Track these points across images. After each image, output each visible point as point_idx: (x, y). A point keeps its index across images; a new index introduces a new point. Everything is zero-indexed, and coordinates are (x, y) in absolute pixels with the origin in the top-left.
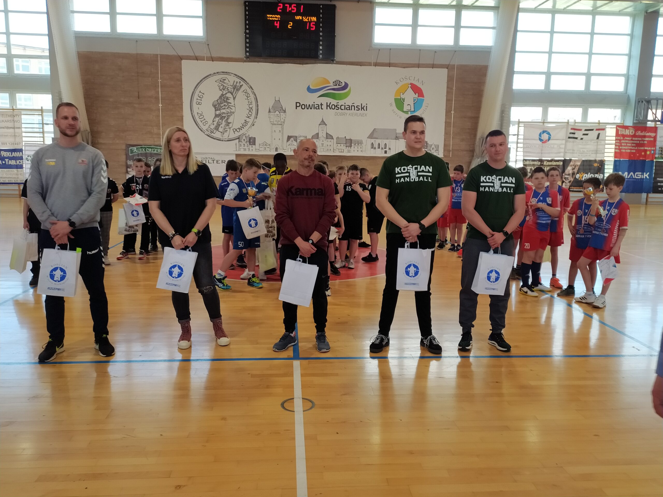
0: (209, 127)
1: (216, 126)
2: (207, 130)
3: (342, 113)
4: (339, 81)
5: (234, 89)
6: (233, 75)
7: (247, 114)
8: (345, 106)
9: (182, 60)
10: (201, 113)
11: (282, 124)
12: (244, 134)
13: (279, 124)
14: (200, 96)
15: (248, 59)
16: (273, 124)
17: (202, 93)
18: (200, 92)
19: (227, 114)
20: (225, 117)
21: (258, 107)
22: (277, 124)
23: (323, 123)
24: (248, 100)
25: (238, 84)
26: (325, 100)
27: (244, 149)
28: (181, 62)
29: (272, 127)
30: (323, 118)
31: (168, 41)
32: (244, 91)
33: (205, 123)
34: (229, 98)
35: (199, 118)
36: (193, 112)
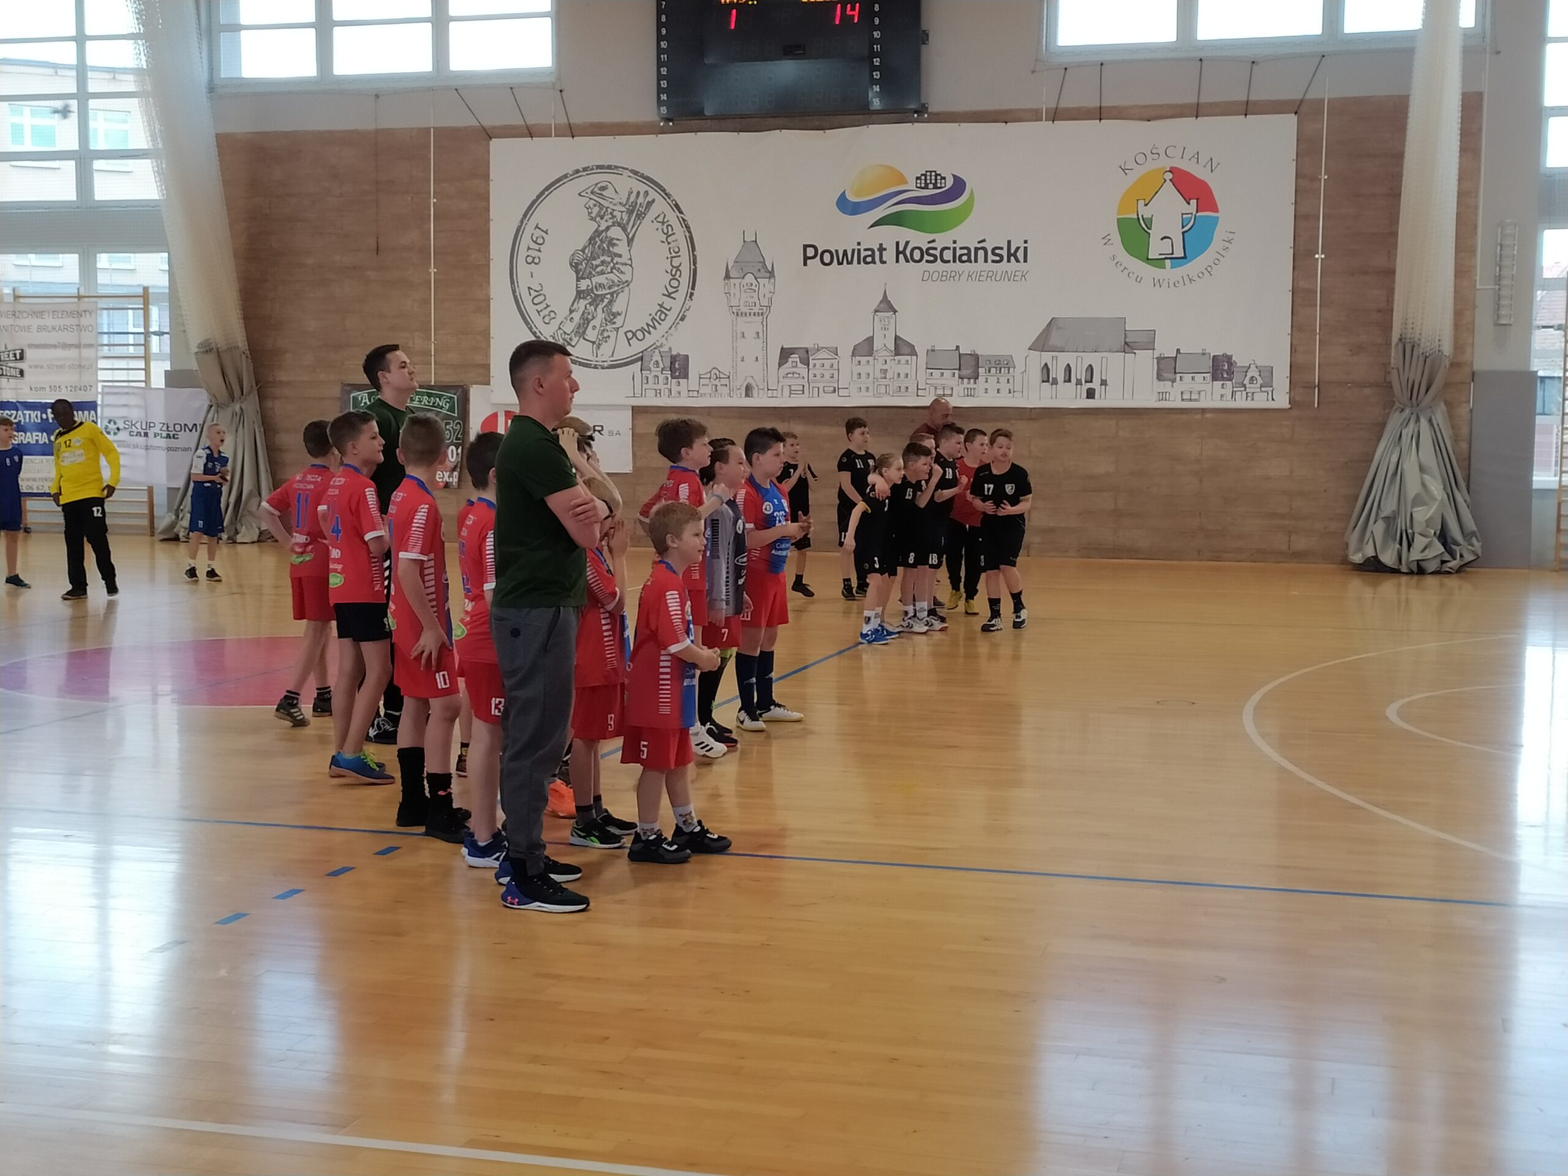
0: (560, 328)
1: (580, 324)
2: (554, 338)
3: (945, 274)
4: (936, 175)
5: (630, 212)
6: (626, 173)
7: (666, 287)
8: (955, 249)
9: (491, 138)
10: (539, 288)
11: (762, 313)
12: (655, 347)
13: (754, 315)
14: (537, 238)
15: (671, 124)
16: (737, 315)
17: (543, 231)
19: (610, 288)
20: (603, 296)
21: (695, 263)
22: (750, 314)
23: (886, 306)
24: (669, 243)
25: (641, 200)
26: (891, 235)
27: (656, 390)
28: (489, 145)
29: (735, 323)
30: (885, 291)
31: (456, 90)
32: (658, 220)
33: (549, 315)
34: (615, 241)
35: (534, 304)
36: (518, 286)
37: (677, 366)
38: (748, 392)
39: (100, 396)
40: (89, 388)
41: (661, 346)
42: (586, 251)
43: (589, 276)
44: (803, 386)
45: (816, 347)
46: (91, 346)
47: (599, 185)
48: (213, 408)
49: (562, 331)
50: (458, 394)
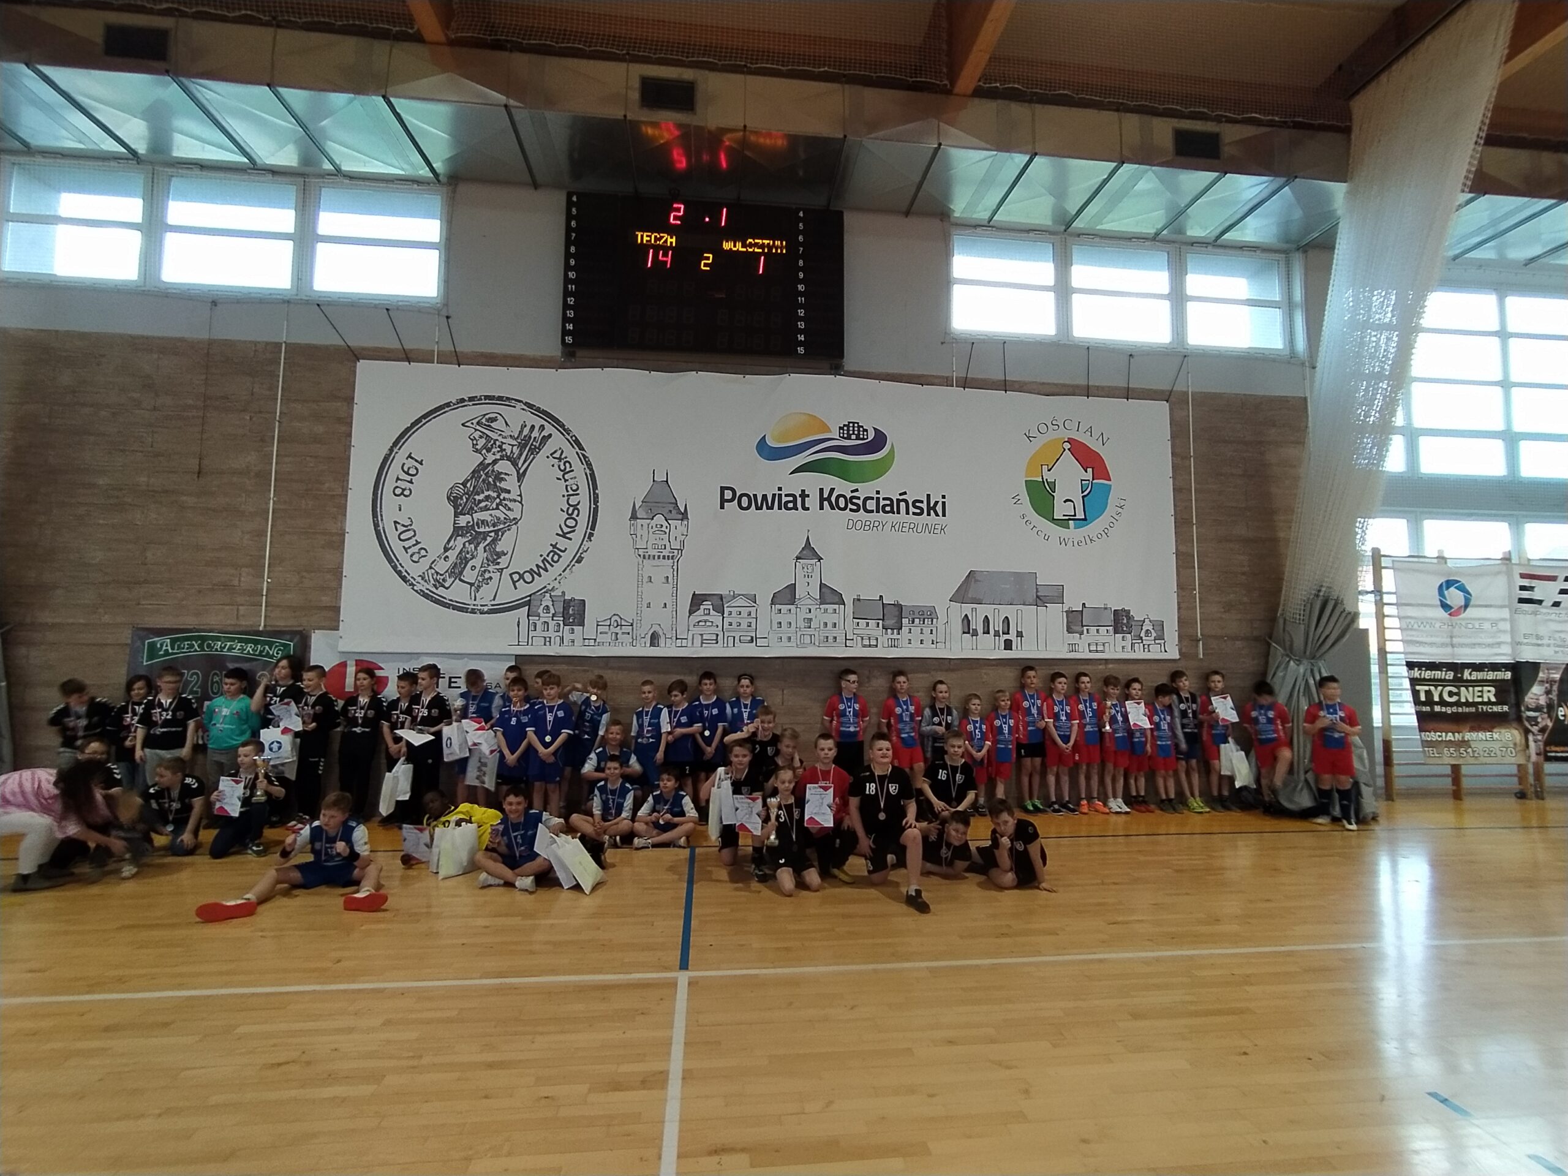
0: (431, 568)
1: (456, 564)
2: (423, 579)
3: (868, 523)
4: (859, 426)
5: (522, 447)
6: (520, 406)
7: (560, 526)
8: (878, 499)
9: (358, 359)
10: (408, 523)
11: (673, 558)
12: (546, 591)
14: (409, 468)
16: (645, 557)
17: (416, 461)
18: (410, 456)
19: (494, 525)
20: (485, 535)
21: (596, 502)
22: (659, 557)
23: (809, 552)
24: (566, 481)
25: (535, 434)
26: (814, 482)
27: (544, 637)
28: (355, 367)
29: (641, 566)
30: (808, 537)
31: (318, 305)
32: (554, 456)
33: (419, 553)
34: (503, 476)
35: (401, 540)
36: (382, 520)
37: (571, 612)
38: (654, 639)
41: (553, 589)
42: (468, 485)
43: (471, 512)
44: (717, 635)
45: (732, 593)
47: (487, 417)
49: (433, 571)
50: (295, 640)
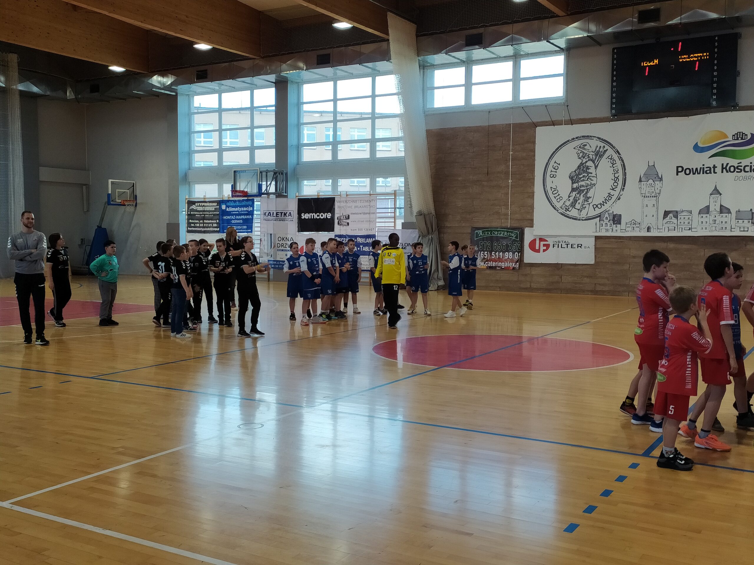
1: (572, 202)
2: (561, 208)
3: (745, 177)
4: (743, 134)
5: (597, 155)
6: (595, 139)
7: (611, 186)
8: (751, 166)
9: (536, 126)
10: (555, 187)
11: (656, 196)
12: (606, 211)
14: (555, 167)
15: (616, 117)
16: (645, 197)
17: (558, 164)
18: (555, 162)
19: (586, 187)
20: (583, 191)
21: (625, 175)
22: (650, 196)
23: (716, 192)
24: (613, 167)
25: (601, 149)
26: (720, 161)
27: (606, 229)
28: (535, 130)
29: (643, 201)
30: (716, 185)
31: (523, 109)
33: (560, 198)
34: (589, 167)
35: (553, 194)
36: (546, 187)
37: (616, 219)
38: (649, 229)
39: (377, 233)
40: (373, 229)
41: (609, 211)
42: (577, 172)
43: (578, 182)
44: (675, 227)
45: (681, 210)
46: (374, 213)
47: (583, 144)
48: (421, 237)
49: (565, 205)
50: (519, 231)
